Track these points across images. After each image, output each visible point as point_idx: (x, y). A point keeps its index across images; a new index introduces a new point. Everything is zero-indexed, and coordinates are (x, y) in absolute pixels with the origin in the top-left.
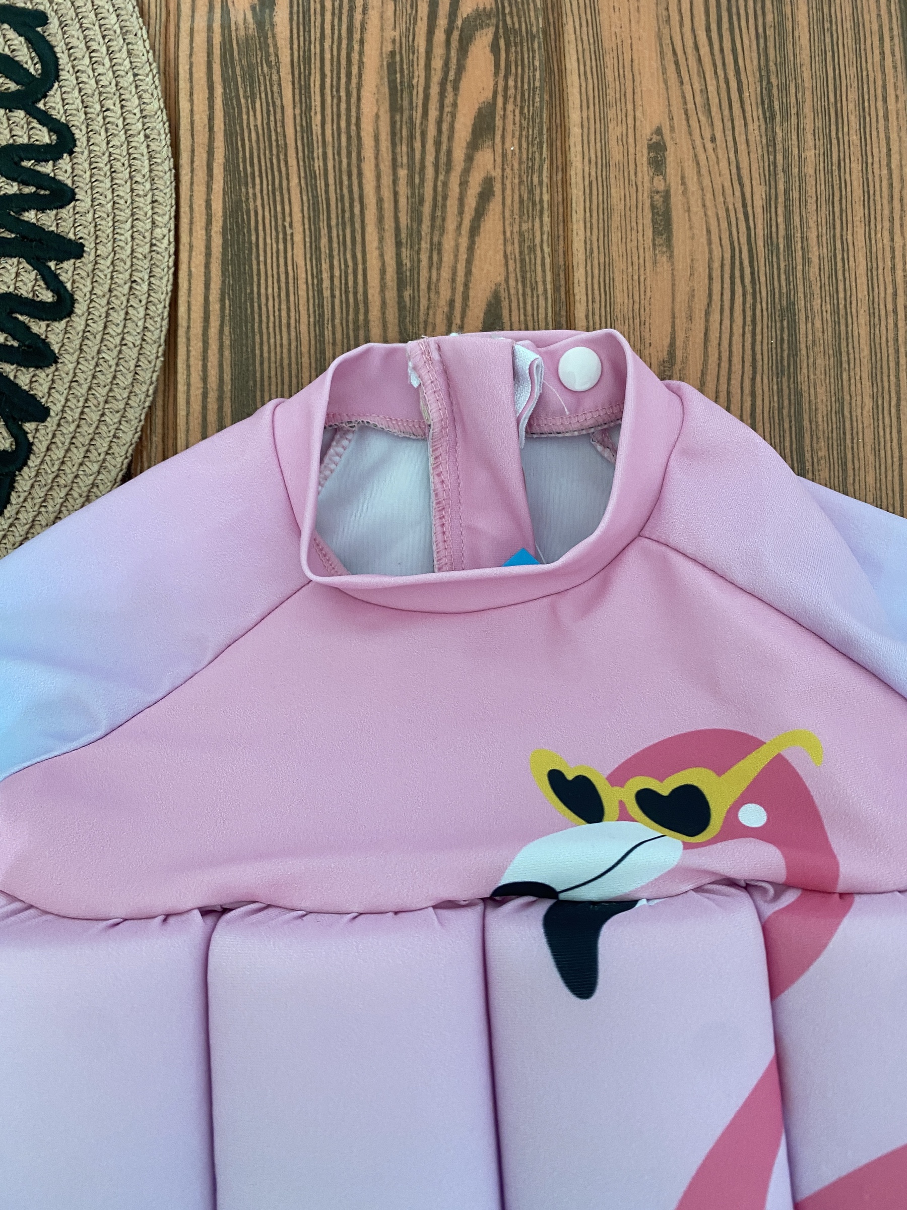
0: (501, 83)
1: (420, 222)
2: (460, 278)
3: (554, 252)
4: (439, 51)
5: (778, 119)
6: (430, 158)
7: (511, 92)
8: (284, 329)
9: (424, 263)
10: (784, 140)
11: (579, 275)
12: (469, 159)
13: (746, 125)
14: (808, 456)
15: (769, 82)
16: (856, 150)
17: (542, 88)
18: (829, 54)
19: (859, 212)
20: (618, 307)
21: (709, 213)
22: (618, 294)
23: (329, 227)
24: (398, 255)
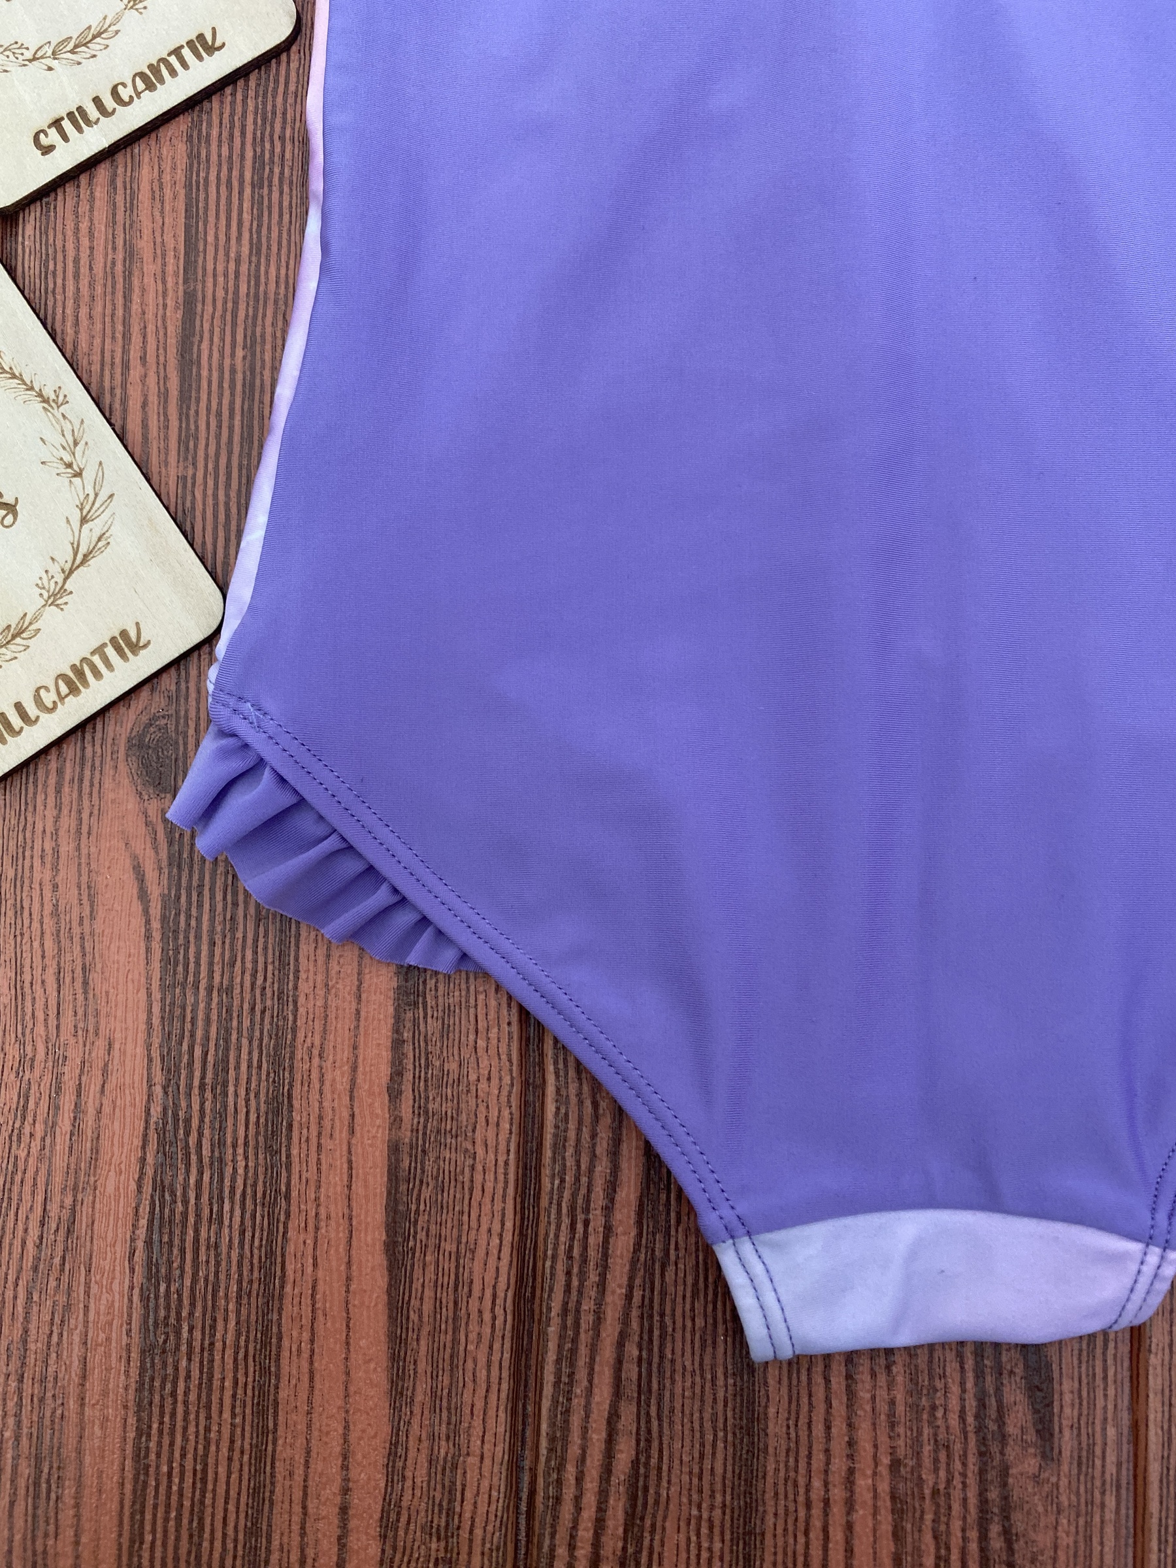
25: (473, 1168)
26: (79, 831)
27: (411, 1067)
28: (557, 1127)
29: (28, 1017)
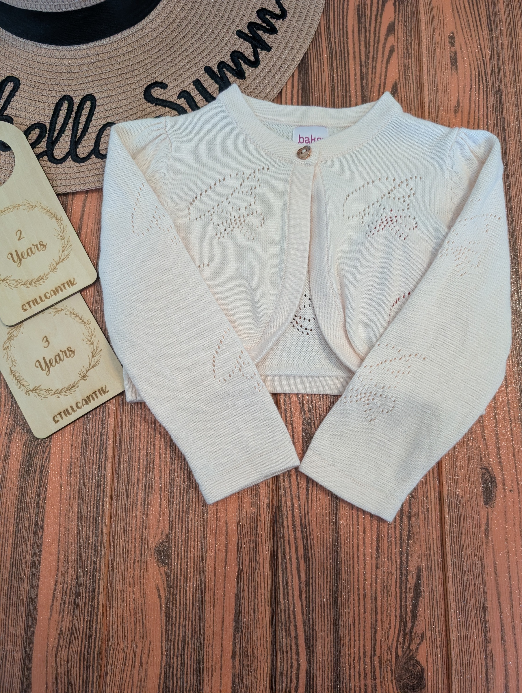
0: (397, 16)
1: (369, 59)
2: (383, 77)
3: (416, 70)
4: (375, 5)
5: (494, 31)
6: (372, 38)
7: (400, 18)
8: (320, 92)
9: (370, 73)
10: (497, 37)
11: (425, 77)
12: (386, 39)
13: (482, 32)
14: (507, 138)
15: (490, 20)
17: (411, 17)
20: (439, 88)
21: (471, 60)
22: (439, 83)
24: (361, 70)
25: (256, 682)
26: (140, 577)
27: (238, 650)
28: (280, 670)
29: (126, 634)
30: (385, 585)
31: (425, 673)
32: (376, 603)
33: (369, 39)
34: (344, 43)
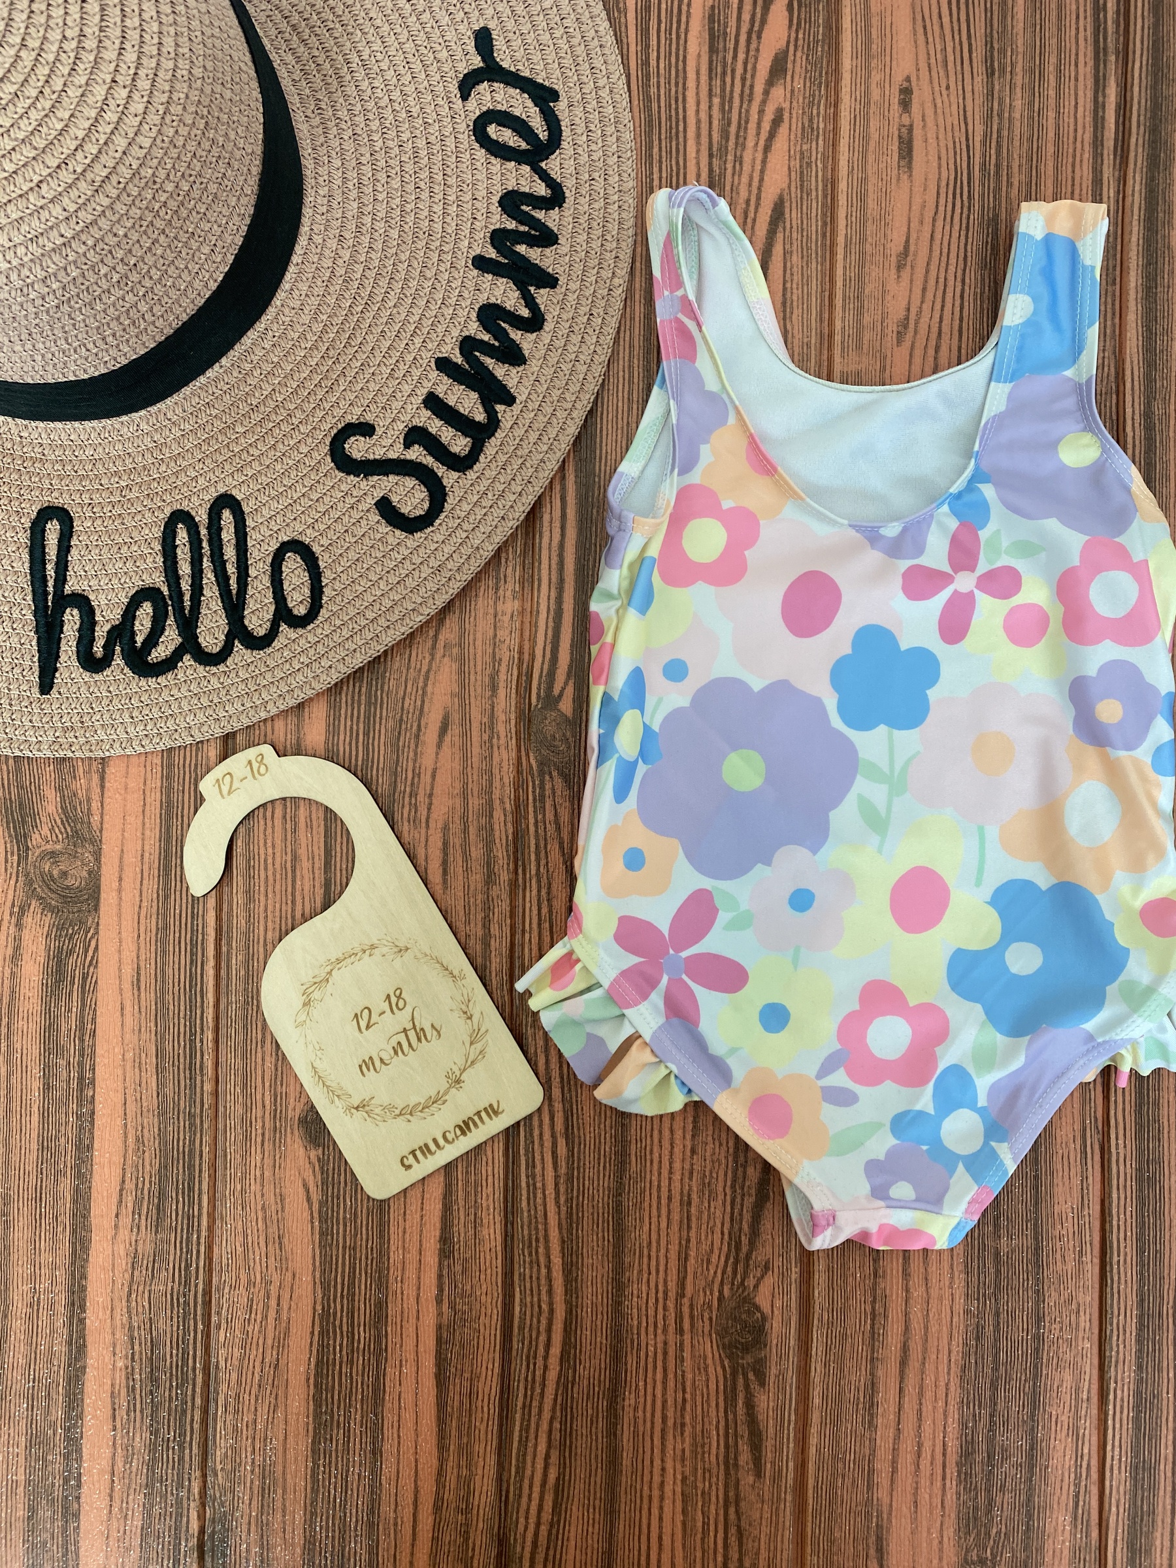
0: (793, 35)
1: (727, 140)
2: (755, 184)
3: (825, 168)
4: (747, 7)
5: (996, 75)
6: (737, 91)
7: (800, 42)
9: (729, 171)
10: (1000, 91)
11: (842, 185)
12: (766, 93)
13: (972, 76)
15: (992, 47)
16: (1052, 102)
17: (823, 40)
18: (1038, 27)
19: (1051, 149)
20: (869, 211)
21: (942, 144)
22: (870, 202)
23: (660, 140)
24: (710, 164)
30: (707, 1181)
31: (767, 1326)
32: (688, 1212)
33: (732, 91)
34: (677, 101)
